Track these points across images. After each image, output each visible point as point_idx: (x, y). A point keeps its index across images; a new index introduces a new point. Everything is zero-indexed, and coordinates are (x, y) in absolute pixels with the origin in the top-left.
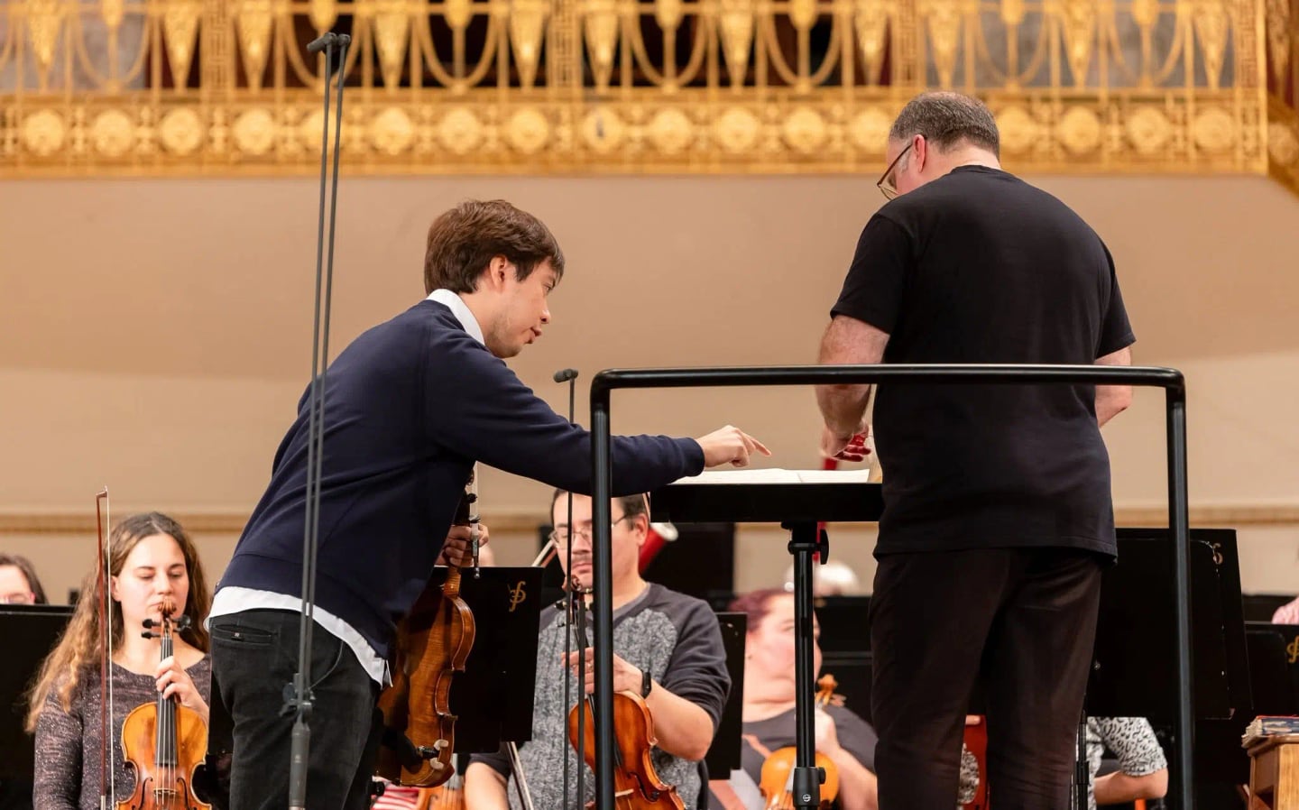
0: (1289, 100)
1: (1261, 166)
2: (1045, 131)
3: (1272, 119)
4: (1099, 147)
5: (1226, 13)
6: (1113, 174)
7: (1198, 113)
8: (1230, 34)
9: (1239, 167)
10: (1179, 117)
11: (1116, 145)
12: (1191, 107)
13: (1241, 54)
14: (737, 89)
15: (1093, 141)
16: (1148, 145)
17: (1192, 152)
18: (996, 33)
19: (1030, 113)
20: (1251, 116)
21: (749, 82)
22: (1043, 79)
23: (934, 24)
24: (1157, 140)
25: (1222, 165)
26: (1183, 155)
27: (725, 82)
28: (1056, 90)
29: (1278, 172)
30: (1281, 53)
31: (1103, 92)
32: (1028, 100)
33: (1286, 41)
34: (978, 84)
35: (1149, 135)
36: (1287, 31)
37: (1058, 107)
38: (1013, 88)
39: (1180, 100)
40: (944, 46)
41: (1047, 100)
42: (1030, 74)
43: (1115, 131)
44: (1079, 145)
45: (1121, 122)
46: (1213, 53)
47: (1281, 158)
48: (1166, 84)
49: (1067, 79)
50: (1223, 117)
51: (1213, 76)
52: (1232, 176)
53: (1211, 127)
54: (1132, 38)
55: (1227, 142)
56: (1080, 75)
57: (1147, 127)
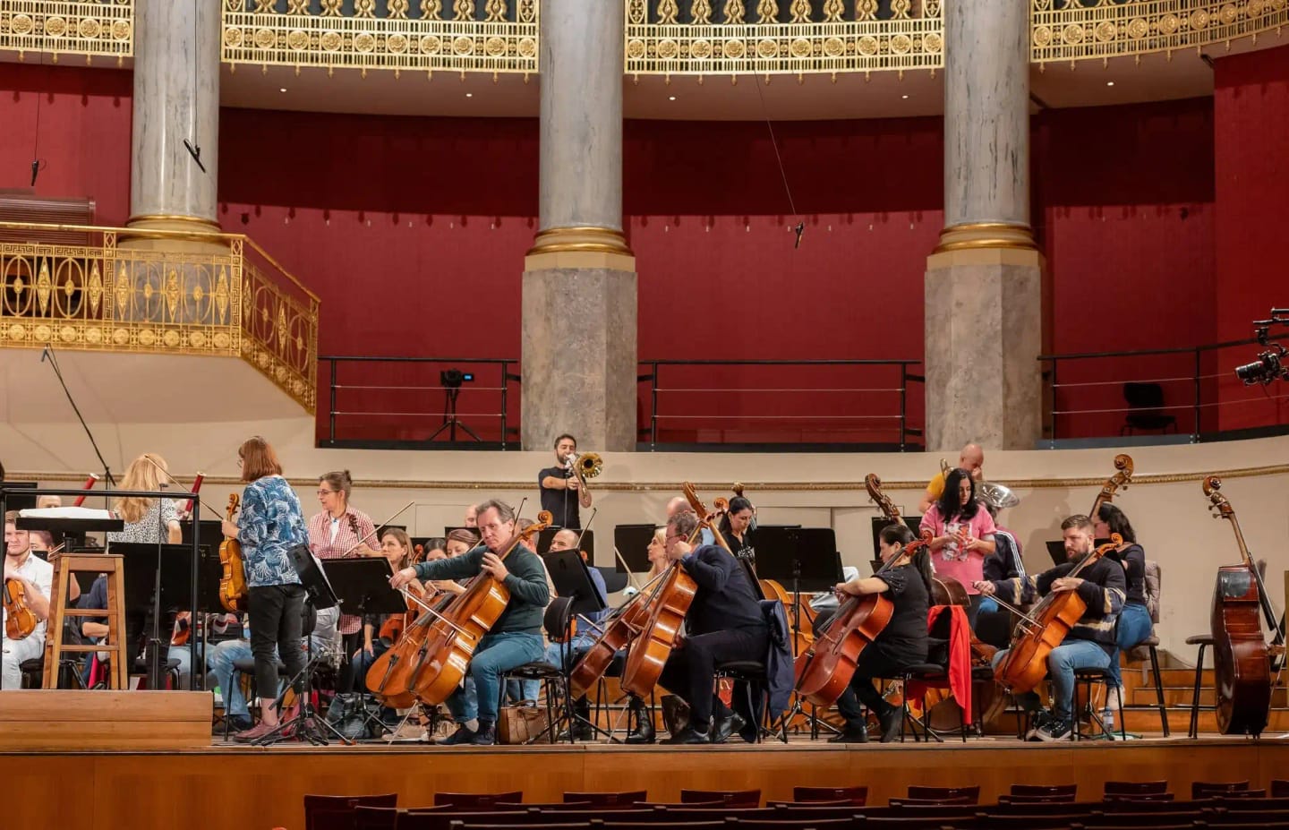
0: (250, 330)
1: (238, 354)
2: (159, 338)
3: (243, 337)
4: (179, 345)
5: (227, 296)
6: (183, 354)
7: (216, 333)
8: (229, 303)
9: (230, 355)
10: (209, 335)
11: (185, 344)
12: (213, 331)
13: (233, 312)
14: (43, 318)
15: (177, 342)
16: (196, 345)
17: (213, 348)
18: (141, 298)
19: (154, 331)
20: (235, 336)
21: (48, 314)
22: (158, 319)
23: (118, 297)
24: (201, 343)
25: (224, 353)
26: (210, 349)
27: (38, 314)
28: (163, 323)
29: (245, 356)
30: (248, 312)
31: (181, 325)
32: (153, 326)
33: (250, 308)
34: (134, 320)
35: (197, 341)
36: (250, 304)
37: (164, 329)
38: (147, 322)
39: (210, 328)
40: (122, 304)
41: (160, 326)
42: (154, 317)
43: (185, 339)
44: (171, 344)
45: (187, 336)
46: (223, 311)
47: (246, 351)
48: (203, 323)
49: (168, 319)
50: (226, 336)
51: (222, 320)
52: (228, 357)
53: (220, 339)
54: (192, 302)
55: (227, 345)
56: (173, 318)
57: (197, 338)
